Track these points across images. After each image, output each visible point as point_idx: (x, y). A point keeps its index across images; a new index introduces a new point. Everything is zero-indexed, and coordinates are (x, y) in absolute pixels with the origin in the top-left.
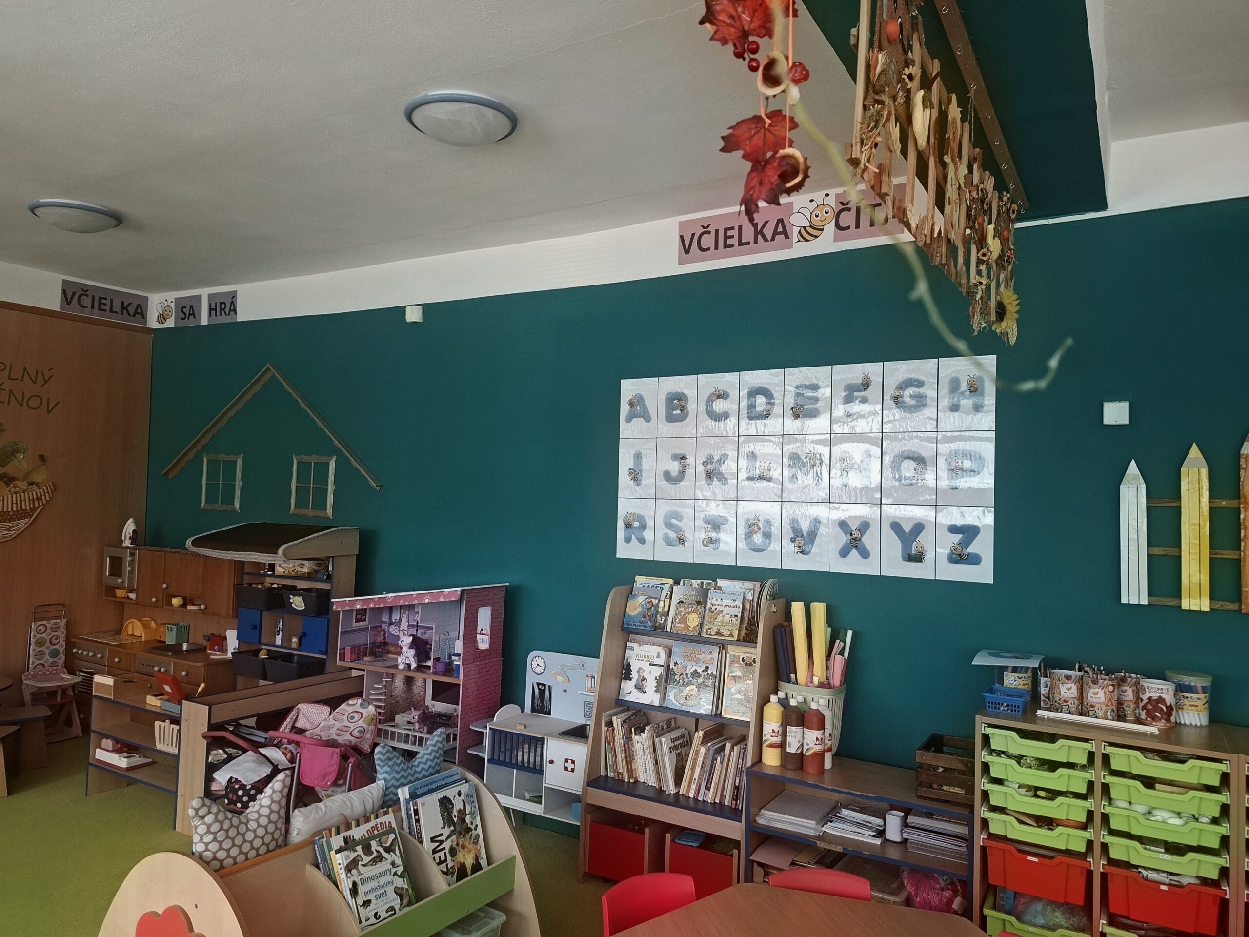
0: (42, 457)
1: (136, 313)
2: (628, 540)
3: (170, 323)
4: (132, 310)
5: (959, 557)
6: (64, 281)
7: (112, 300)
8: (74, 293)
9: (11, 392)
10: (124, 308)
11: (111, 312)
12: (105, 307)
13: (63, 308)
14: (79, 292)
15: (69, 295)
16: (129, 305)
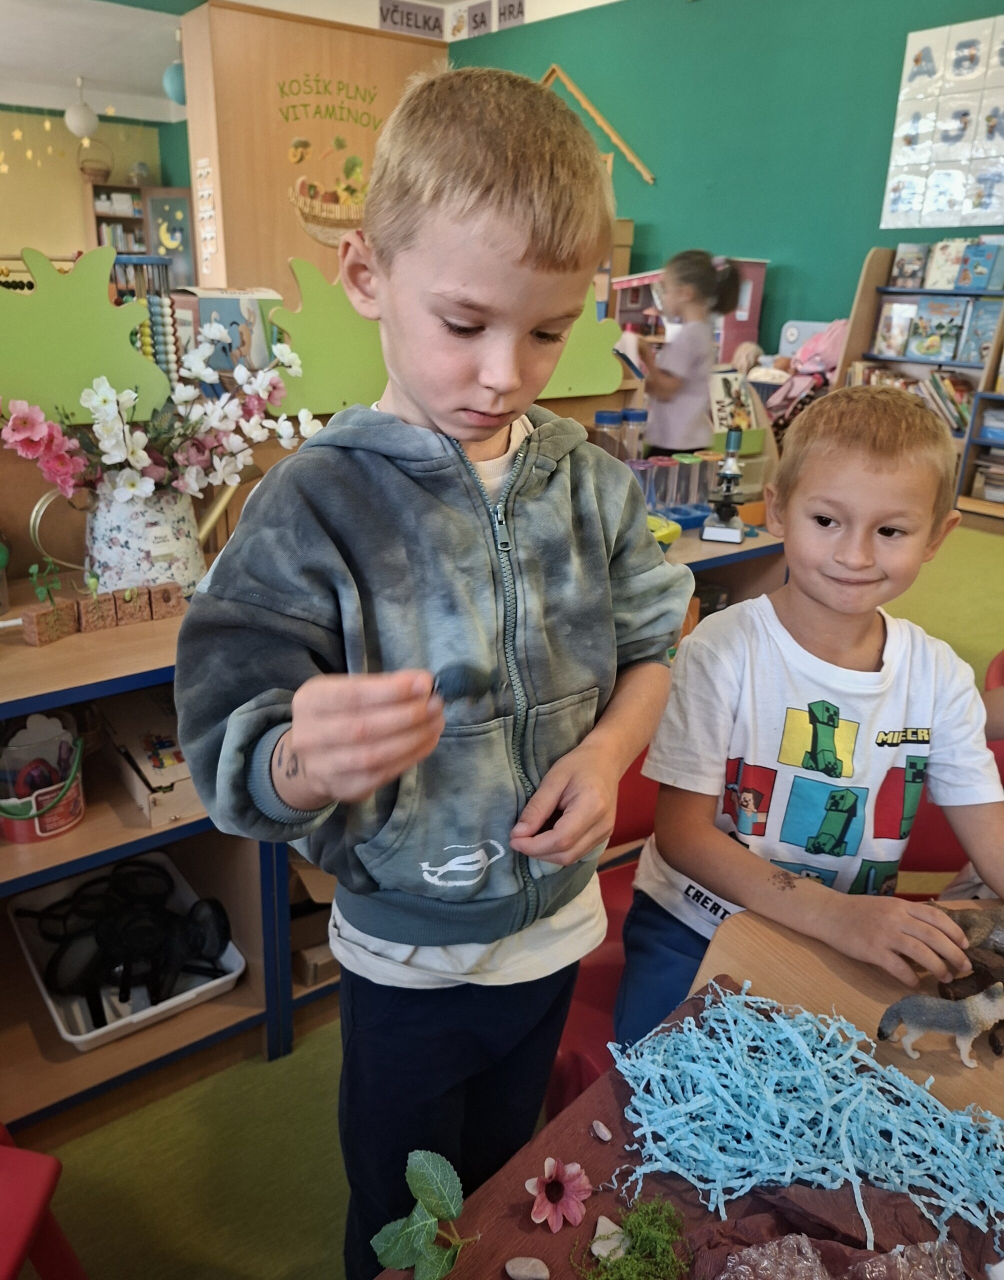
1: (435, 27)
3: (464, 35)
4: (431, 23)
7: (416, 16)
8: (388, 10)
9: (349, 111)
10: (426, 22)
11: (417, 27)
12: (412, 23)
13: (381, 26)
14: (392, 8)
15: (385, 11)
16: (430, 18)
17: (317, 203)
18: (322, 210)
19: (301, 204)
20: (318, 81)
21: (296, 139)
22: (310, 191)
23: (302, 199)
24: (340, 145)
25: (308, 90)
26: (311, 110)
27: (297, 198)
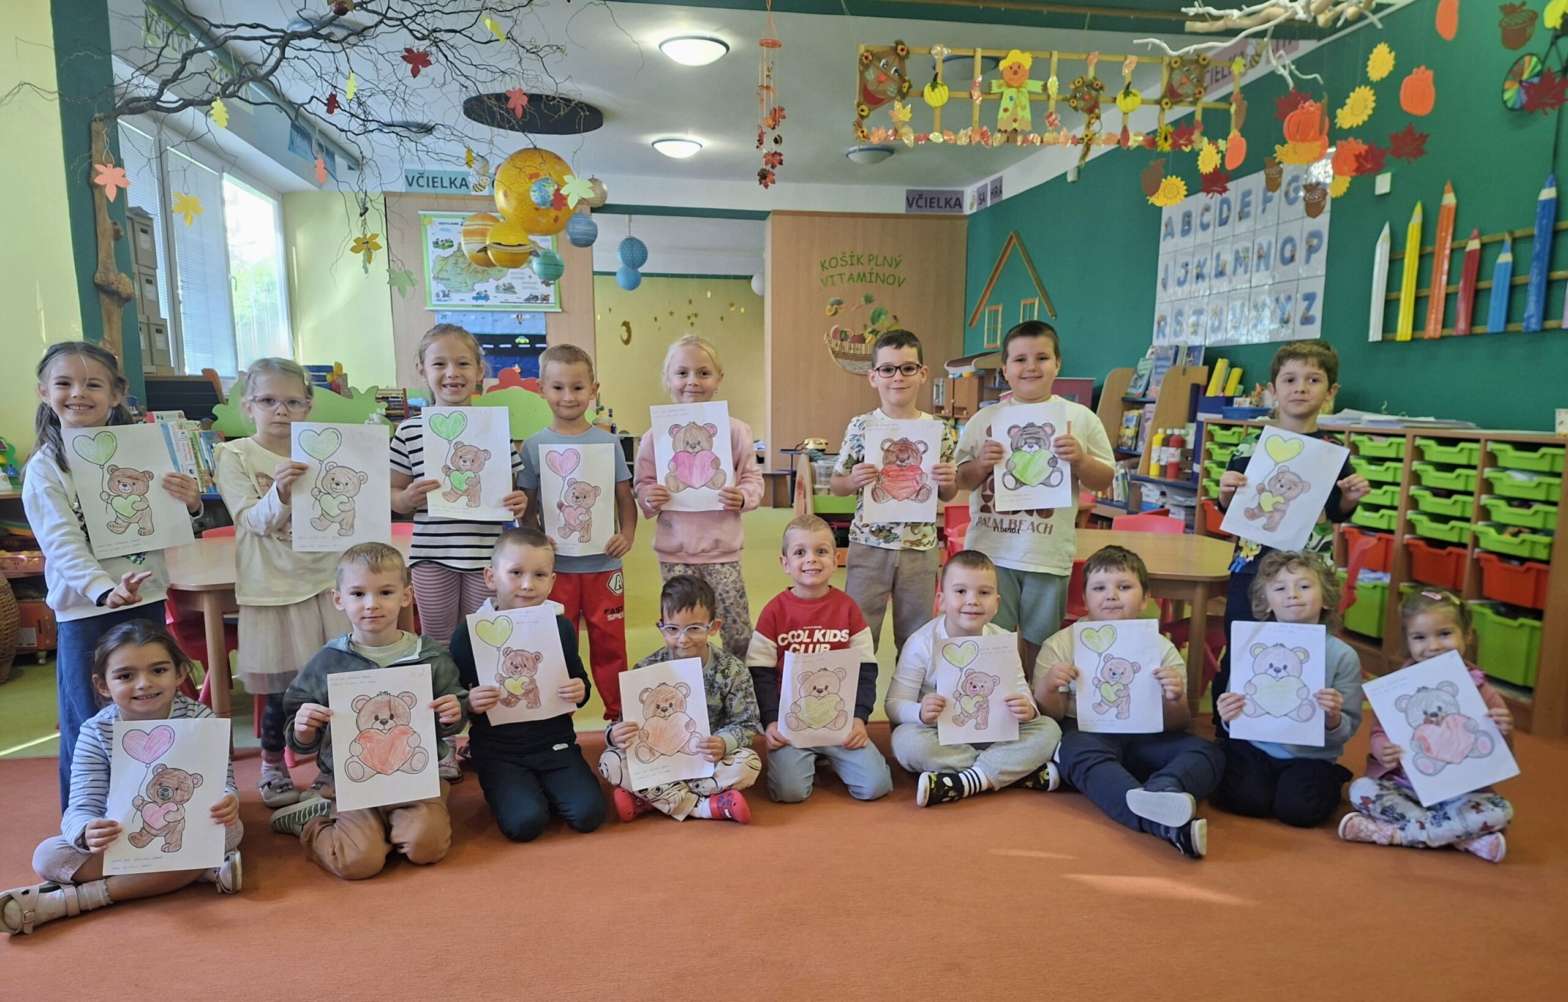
0: (895, 317)
1: (955, 205)
2: (1158, 337)
4: (952, 203)
5: (1307, 320)
6: (908, 192)
7: (938, 199)
8: (914, 198)
9: (877, 274)
10: (947, 202)
11: (939, 207)
12: (935, 205)
13: (907, 210)
14: (917, 197)
15: (911, 200)
16: (951, 199)
17: (846, 344)
18: (850, 349)
19: (833, 345)
20: (851, 256)
21: (832, 299)
22: (842, 335)
23: (834, 342)
24: (869, 300)
25: (845, 263)
26: (846, 278)
27: (830, 342)
